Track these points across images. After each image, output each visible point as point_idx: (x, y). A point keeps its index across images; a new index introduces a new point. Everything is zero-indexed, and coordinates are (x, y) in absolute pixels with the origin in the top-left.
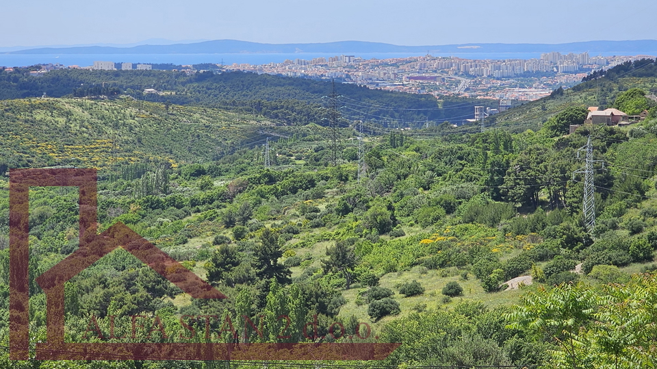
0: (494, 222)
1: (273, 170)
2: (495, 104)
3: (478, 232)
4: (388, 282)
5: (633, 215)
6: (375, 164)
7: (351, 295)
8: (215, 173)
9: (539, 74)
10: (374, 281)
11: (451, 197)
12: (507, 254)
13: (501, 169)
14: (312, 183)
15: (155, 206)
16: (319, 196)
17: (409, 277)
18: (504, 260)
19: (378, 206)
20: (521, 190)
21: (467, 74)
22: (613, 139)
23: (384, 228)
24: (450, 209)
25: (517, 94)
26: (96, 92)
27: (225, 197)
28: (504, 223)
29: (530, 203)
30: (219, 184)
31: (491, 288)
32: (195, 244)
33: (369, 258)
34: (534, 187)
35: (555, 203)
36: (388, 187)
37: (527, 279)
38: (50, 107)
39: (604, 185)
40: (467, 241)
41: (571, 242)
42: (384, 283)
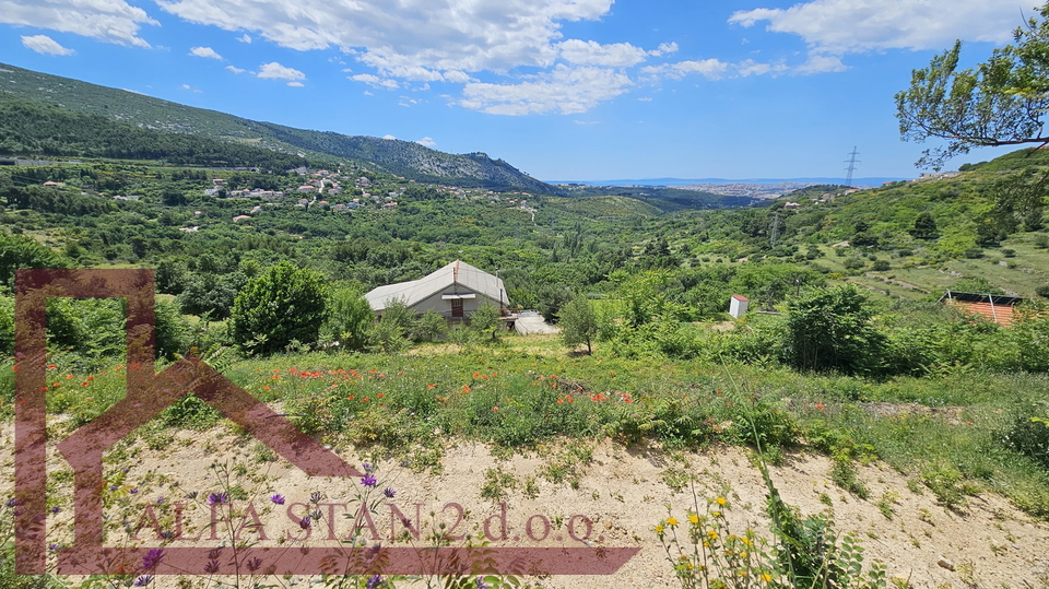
0: (741, 240)
1: (675, 220)
2: (758, 200)
3: (734, 243)
4: (699, 257)
5: (790, 240)
6: (707, 218)
7: (687, 260)
8: (657, 220)
10: (695, 256)
11: (729, 231)
12: (740, 250)
13: (748, 223)
14: (686, 224)
15: (636, 230)
16: (687, 229)
17: (707, 256)
19: (703, 233)
20: (753, 230)
21: (752, 189)
22: (791, 213)
23: (704, 240)
24: (727, 235)
25: (768, 196)
26: (624, 195)
27: (658, 228)
28: (744, 240)
29: (755, 234)
30: (657, 223)
31: (732, 261)
32: (645, 242)
33: (696, 249)
34: (757, 229)
35: (765, 235)
36: (709, 227)
37: (746, 259)
38: (610, 199)
39: (782, 229)
40: (730, 245)
41: (764, 248)
42: (698, 258)
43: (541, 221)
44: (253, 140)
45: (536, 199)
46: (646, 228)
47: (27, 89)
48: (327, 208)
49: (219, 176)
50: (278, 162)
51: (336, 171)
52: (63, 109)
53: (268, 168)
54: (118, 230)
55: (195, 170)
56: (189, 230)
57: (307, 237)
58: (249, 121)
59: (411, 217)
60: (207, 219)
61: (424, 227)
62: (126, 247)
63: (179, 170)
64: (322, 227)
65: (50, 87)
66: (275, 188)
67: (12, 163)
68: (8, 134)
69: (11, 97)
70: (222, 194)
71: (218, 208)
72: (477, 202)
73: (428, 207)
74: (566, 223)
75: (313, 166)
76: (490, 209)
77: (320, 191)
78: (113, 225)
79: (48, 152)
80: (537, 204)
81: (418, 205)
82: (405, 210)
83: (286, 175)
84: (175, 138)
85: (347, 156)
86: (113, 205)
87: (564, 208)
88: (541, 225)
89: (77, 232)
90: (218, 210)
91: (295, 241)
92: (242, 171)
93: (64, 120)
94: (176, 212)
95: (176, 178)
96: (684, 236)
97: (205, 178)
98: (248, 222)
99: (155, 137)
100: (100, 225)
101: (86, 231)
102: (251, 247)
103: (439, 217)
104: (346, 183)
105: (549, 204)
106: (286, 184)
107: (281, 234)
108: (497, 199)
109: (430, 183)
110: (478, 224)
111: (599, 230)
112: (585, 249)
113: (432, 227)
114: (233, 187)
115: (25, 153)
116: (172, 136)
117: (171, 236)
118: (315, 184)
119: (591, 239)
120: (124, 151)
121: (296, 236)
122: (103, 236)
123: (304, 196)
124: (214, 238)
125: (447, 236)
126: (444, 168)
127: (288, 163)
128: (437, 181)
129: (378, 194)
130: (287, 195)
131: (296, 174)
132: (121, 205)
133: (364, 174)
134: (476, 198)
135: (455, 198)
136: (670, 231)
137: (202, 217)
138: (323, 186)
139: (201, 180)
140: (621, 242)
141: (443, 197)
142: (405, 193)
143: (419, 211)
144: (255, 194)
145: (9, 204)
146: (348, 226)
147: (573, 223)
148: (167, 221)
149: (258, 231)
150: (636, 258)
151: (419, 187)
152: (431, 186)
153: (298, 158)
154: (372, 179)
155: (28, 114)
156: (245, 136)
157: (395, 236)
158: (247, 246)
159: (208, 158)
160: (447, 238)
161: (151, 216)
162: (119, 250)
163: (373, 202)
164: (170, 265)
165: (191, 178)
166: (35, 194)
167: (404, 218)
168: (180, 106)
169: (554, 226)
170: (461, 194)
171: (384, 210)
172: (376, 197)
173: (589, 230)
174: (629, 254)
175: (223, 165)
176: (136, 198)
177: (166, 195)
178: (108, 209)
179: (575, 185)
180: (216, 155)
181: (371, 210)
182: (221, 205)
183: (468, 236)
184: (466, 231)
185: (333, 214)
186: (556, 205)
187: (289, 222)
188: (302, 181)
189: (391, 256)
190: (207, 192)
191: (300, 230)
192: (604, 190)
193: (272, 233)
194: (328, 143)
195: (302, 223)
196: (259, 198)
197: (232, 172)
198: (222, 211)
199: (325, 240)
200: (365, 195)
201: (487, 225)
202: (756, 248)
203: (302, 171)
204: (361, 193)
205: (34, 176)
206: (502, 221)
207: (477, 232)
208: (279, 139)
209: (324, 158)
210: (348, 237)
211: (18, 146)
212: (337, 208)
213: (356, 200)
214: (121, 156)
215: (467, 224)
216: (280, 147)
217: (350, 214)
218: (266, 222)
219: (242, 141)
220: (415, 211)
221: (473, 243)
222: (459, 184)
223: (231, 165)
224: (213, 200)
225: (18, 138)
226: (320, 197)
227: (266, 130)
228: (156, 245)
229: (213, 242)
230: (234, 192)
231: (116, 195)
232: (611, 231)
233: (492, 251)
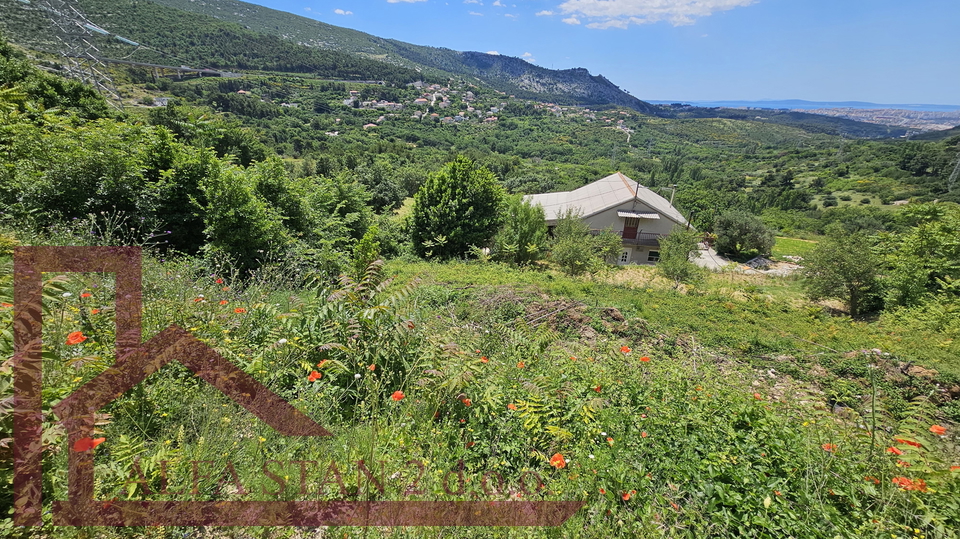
0: (897, 178)
1: (799, 149)
2: (919, 130)
3: (887, 181)
4: (836, 194)
6: (847, 150)
7: (817, 197)
8: (775, 148)
9: (949, 119)
10: (830, 193)
11: (879, 166)
12: (897, 191)
13: (910, 158)
14: (815, 155)
15: (748, 158)
16: (817, 160)
17: (846, 194)
18: (896, 193)
19: (842, 167)
20: (918, 167)
21: (908, 117)
23: (841, 174)
24: (877, 170)
25: (933, 127)
26: (737, 117)
27: (776, 157)
28: (902, 179)
29: (920, 172)
30: (775, 152)
32: (760, 172)
33: (831, 185)
34: (926, 166)
35: (935, 173)
36: (849, 159)
37: (905, 202)
38: (719, 121)
40: (881, 184)
41: (936, 190)
42: (834, 194)
43: (636, 142)
44: (380, 56)
45: (634, 118)
46: (761, 156)
47: (227, 14)
48: (437, 120)
49: (355, 87)
50: (400, 75)
51: (446, 86)
52: (250, 30)
53: (392, 81)
54: (284, 131)
55: (336, 83)
56: (331, 134)
57: (420, 146)
58: (379, 38)
59: (509, 132)
60: (345, 126)
61: (520, 143)
62: (290, 146)
63: (326, 82)
64: (432, 138)
65: (241, 12)
66: (396, 100)
67: (219, 75)
68: (217, 51)
69: (217, 21)
70: (356, 105)
71: (353, 117)
72: (573, 120)
73: (524, 123)
74: (664, 146)
75: (428, 80)
76: (585, 128)
77: (432, 104)
78: (280, 127)
79: (241, 66)
80: (634, 125)
81: (516, 120)
82: (504, 125)
83: (406, 88)
84: (324, 54)
85: (456, 72)
86: (281, 111)
87: (663, 130)
88: (636, 147)
89: (258, 131)
90: (353, 118)
91: (410, 149)
92: (372, 84)
93: (250, 39)
94: (323, 119)
95: (324, 89)
96: (812, 168)
97: (344, 90)
98: (374, 130)
99: (310, 53)
100: (273, 127)
101: (264, 132)
102: (380, 152)
103: (535, 134)
104: (454, 97)
105: (648, 125)
106: (405, 96)
107: (399, 142)
108: (593, 117)
109: (528, 99)
110: (571, 143)
111: (702, 155)
112: (686, 175)
113: (528, 142)
114: (364, 98)
115: (226, 67)
116: (321, 52)
117: (320, 139)
118: (429, 97)
119: (693, 164)
120: (288, 66)
121: (410, 144)
122: (275, 136)
123: (419, 108)
124: (350, 142)
125: (542, 152)
126: (543, 85)
127: (408, 77)
128: (535, 97)
129: (480, 108)
130: (405, 106)
131: (413, 88)
132: (286, 111)
133: (470, 89)
134: (572, 115)
135: (552, 115)
136: (793, 162)
137: (341, 123)
138: (435, 99)
139: (341, 91)
140: (729, 170)
141: (540, 114)
142: (505, 108)
143: (516, 127)
144: (380, 105)
145: (218, 106)
146: (454, 138)
147: (671, 146)
148: (317, 126)
149: (382, 138)
150: (747, 190)
151: (519, 103)
152: (529, 102)
153: (416, 73)
154: (476, 94)
155: (228, 35)
156: (375, 53)
157: (493, 149)
158: (377, 150)
159: (347, 73)
160: (542, 154)
161: (306, 121)
162: (285, 148)
163: (476, 116)
164: (327, 160)
165: (334, 89)
166: (233, 100)
167: (503, 133)
168: (328, 26)
169: (651, 149)
170: (558, 111)
171: (485, 124)
172: (479, 112)
173: (690, 155)
174: (742, 184)
175: (357, 78)
176: (296, 105)
177: (316, 104)
178: (278, 114)
179: (679, 105)
180: (353, 69)
181: (474, 123)
182: (355, 114)
183: (561, 154)
184: (560, 148)
185: (442, 126)
186: (655, 127)
187: (406, 132)
188: (418, 94)
189: (496, 167)
190: (346, 102)
191: (414, 139)
192: (711, 112)
193: (392, 141)
194: (440, 58)
195: (417, 133)
196: (383, 109)
197: (364, 84)
198: (356, 119)
199: (434, 150)
200: (470, 109)
201: (580, 144)
202: (924, 190)
203: (418, 84)
204: (467, 107)
205: (232, 86)
206: (596, 141)
207: (571, 150)
208: (402, 55)
209: (437, 73)
210: (453, 148)
211: (222, 62)
212: (446, 120)
213: (462, 114)
214: (287, 70)
215: (561, 142)
216: (401, 63)
217: (455, 127)
218: (388, 131)
219: (372, 57)
220: (512, 126)
221: (566, 161)
222: (556, 101)
223: (364, 78)
224: (349, 110)
225: (222, 55)
226: (432, 110)
227: (391, 47)
228: (309, 145)
229: (350, 146)
230: (365, 103)
231: (282, 102)
232: (716, 158)
233: (587, 170)
